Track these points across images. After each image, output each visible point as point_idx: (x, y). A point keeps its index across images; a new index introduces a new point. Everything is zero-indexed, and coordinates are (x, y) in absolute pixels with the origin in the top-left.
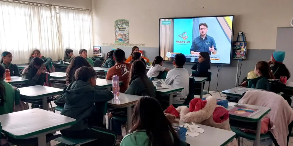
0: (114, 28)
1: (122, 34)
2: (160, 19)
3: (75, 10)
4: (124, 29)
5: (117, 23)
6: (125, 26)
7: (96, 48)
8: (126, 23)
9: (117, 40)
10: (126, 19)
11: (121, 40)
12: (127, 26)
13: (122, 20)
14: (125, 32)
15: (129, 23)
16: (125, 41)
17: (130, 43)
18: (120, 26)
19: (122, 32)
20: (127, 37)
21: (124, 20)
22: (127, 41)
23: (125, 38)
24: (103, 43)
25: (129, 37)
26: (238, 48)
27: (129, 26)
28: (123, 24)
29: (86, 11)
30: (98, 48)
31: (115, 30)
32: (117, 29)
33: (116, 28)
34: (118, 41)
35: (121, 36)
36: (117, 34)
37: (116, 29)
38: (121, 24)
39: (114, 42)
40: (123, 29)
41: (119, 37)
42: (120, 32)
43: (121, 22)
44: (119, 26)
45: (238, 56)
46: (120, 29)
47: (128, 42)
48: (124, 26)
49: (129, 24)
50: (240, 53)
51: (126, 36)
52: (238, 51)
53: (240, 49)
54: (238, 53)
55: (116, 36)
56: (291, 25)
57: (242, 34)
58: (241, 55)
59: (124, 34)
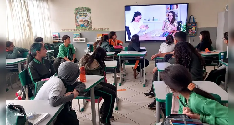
0: (75, 15)
1: (84, 20)
2: (125, 6)
4: (86, 15)
5: (77, 10)
6: (87, 13)
7: (54, 34)
8: (87, 11)
9: (79, 25)
10: (87, 7)
11: (83, 26)
12: (89, 13)
13: (82, 8)
14: (87, 19)
15: (91, 10)
16: (88, 26)
17: (93, 28)
18: (82, 13)
19: (84, 19)
20: (89, 22)
21: (86, 7)
22: (89, 27)
23: (88, 24)
24: (62, 30)
25: (91, 23)
26: (190, 27)
27: (91, 13)
28: (84, 11)
30: (57, 35)
31: (76, 16)
32: (78, 16)
33: (76, 14)
34: (79, 26)
35: (82, 22)
36: (78, 21)
37: (77, 16)
39: (74, 28)
40: (84, 15)
41: (80, 23)
42: (81, 19)
43: (82, 10)
44: (80, 13)
45: (190, 33)
46: (81, 15)
47: (91, 27)
48: (86, 12)
49: (90, 11)
50: (192, 31)
51: (88, 22)
52: (190, 30)
53: (191, 28)
54: (191, 32)
55: (77, 22)
56: (226, 9)
57: (193, 17)
58: (192, 32)
59: (86, 20)
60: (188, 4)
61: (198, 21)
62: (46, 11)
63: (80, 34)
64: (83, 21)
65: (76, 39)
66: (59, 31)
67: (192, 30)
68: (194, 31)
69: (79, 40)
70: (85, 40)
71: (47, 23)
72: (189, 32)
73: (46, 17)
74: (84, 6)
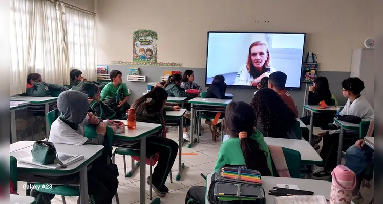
0: (132, 41)
1: (146, 49)
2: (208, 33)
3: (80, 11)
4: (149, 42)
5: (137, 34)
6: (151, 39)
7: (100, 67)
8: (152, 36)
9: (137, 56)
10: (152, 30)
11: (143, 57)
12: (154, 39)
13: (145, 31)
14: (150, 47)
15: (158, 35)
16: (150, 59)
17: (159, 61)
18: (143, 38)
20: (154, 53)
21: (150, 30)
22: (153, 59)
23: (151, 56)
24: (112, 61)
25: (156, 54)
26: (308, 69)
27: (157, 39)
28: (147, 36)
29: (90, 14)
30: (104, 68)
31: (134, 43)
32: (138, 42)
33: (135, 40)
34: (138, 58)
35: (143, 52)
36: (137, 49)
37: (136, 42)
38: (144, 36)
39: (131, 60)
40: (147, 42)
41: (140, 54)
42: (142, 47)
43: (145, 33)
44: (140, 38)
45: (307, 79)
46: (142, 42)
47: (156, 61)
48: (149, 38)
49: (156, 36)
51: (152, 52)
52: (308, 74)
53: (309, 71)
54: (308, 76)
55: (135, 51)
56: (365, 46)
57: (313, 54)
58: (310, 77)
59: (149, 50)
60: (305, 34)
61: (320, 60)
62: (92, 33)
63: (139, 69)
64: (144, 50)
65: (132, 76)
66: (108, 63)
67: (310, 74)
68: (313, 75)
69: (136, 78)
70: (144, 79)
71: (91, 50)
72: (305, 77)
73: (91, 42)
74: (148, 29)
